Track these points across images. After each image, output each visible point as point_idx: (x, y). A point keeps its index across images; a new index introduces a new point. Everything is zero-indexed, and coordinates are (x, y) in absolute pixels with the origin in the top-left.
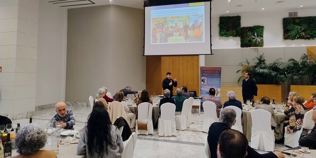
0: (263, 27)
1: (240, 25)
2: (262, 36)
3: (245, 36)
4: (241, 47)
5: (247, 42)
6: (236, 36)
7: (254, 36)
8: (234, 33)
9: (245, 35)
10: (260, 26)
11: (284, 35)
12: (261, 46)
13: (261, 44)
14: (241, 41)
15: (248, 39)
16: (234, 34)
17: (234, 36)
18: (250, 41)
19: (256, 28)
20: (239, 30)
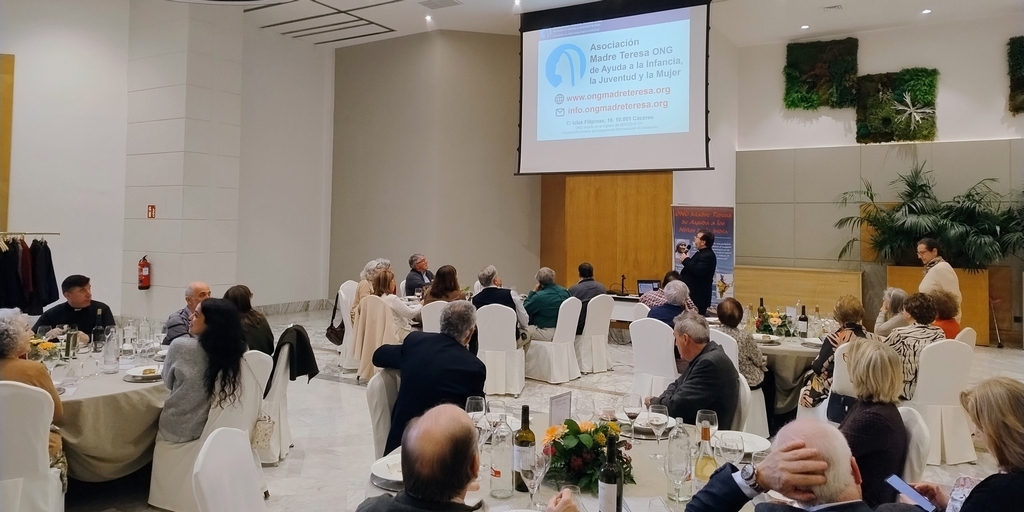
0: (934, 73)
1: (854, 67)
2: (930, 104)
3: (872, 106)
4: (858, 141)
5: (877, 123)
6: (840, 104)
7: (903, 102)
8: (831, 95)
9: (870, 101)
10: (924, 71)
11: (1012, 98)
12: (926, 138)
13: (927, 130)
14: (858, 121)
15: (882, 114)
16: (834, 99)
17: (833, 107)
18: (887, 121)
19: (907, 77)
20: (852, 87)
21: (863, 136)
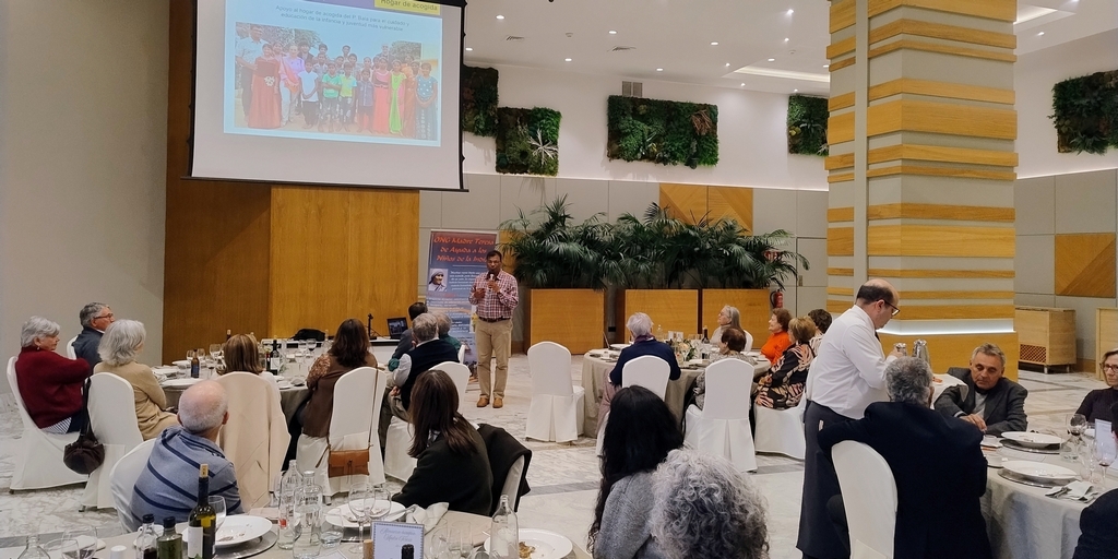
0: (557, 115)
1: (494, 98)
2: (555, 143)
3: (511, 138)
4: (498, 171)
5: (515, 155)
6: (484, 133)
7: (536, 138)
8: (477, 122)
9: (510, 133)
10: (552, 112)
11: (609, 146)
12: (553, 173)
13: (550, 167)
14: (498, 151)
15: (520, 147)
16: (481, 127)
17: (477, 133)
18: (524, 154)
19: (539, 115)
20: (494, 116)
21: (502, 166)
